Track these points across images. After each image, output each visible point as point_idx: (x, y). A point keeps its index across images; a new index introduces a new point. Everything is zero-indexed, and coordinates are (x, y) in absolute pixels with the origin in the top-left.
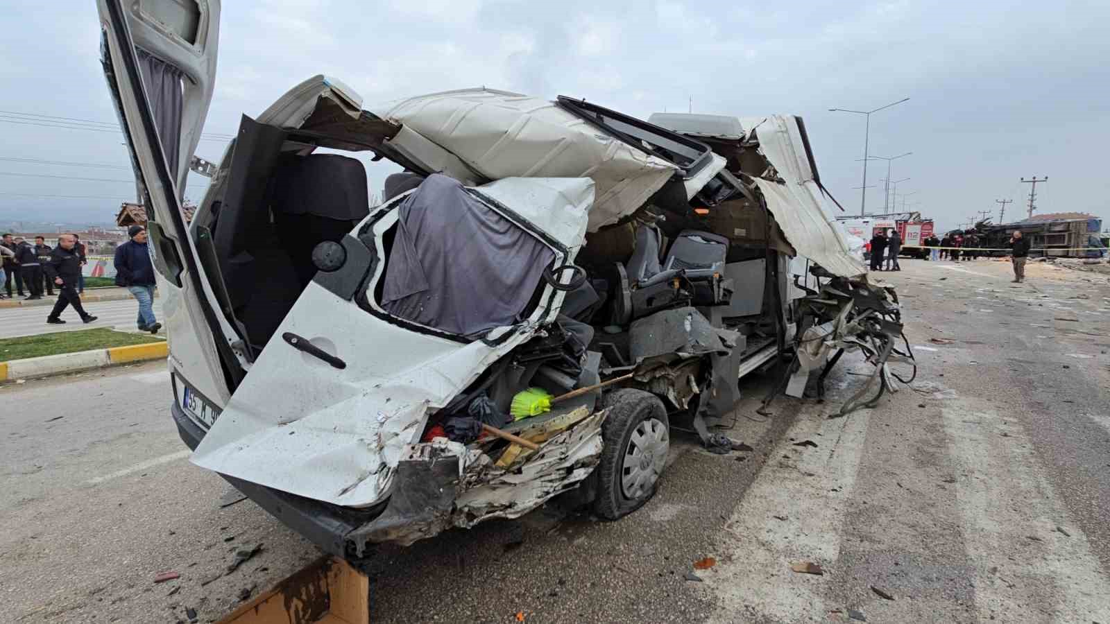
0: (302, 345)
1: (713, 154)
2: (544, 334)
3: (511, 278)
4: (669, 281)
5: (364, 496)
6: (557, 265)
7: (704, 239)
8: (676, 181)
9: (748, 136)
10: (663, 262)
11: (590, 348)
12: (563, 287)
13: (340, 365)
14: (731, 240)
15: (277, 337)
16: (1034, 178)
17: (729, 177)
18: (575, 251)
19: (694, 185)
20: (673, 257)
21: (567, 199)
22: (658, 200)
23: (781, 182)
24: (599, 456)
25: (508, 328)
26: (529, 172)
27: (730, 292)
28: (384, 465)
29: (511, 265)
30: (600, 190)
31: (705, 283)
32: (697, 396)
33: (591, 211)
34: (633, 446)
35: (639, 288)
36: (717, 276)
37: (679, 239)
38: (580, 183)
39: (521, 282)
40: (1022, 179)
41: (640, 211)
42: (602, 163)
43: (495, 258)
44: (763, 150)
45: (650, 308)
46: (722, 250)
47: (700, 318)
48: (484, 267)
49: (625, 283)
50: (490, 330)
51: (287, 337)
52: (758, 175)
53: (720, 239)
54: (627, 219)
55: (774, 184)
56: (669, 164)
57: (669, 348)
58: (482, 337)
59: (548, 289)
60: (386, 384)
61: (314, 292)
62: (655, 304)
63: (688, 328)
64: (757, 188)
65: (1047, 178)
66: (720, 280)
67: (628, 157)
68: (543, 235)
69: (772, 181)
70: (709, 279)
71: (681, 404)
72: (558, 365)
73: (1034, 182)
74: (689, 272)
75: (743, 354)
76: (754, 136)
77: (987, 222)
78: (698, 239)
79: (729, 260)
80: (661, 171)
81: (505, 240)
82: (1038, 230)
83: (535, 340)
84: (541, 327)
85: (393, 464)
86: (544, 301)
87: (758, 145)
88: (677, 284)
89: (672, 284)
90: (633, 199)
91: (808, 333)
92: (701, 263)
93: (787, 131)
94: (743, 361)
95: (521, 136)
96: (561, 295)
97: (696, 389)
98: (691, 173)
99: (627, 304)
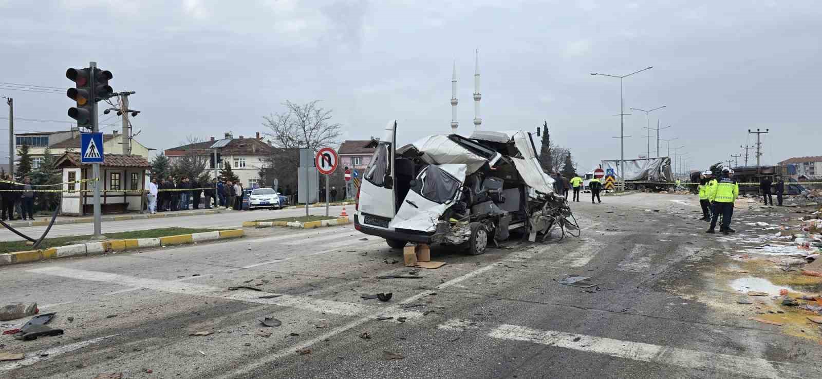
0: (410, 203)
1: (497, 153)
2: (457, 203)
3: (449, 189)
4: (484, 193)
5: (432, 229)
6: (459, 186)
7: (495, 179)
8: (487, 163)
9: (511, 139)
10: (481, 187)
11: (467, 208)
12: (461, 191)
13: (417, 207)
14: (505, 180)
15: (405, 201)
16: (758, 130)
17: (503, 158)
18: (463, 182)
19: (492, 163)
20: (484, 187)
21: (461, 170)
22: (481, 169)
23: (523, 158)
24: (471, 235)
25: (450, 201)
26: (450, 162)
27: (505, 199)
28: (434, 224)
29: (449, 186)
30: (468, 167)
31: (495, 195)
32: (494, 229)
33: (466, 173)
34: (478, 236)
35: (475, 195)
36: (500, 192)
37: (486, 180)
38: (464, 165)
39: (451, 190)
40: (749, 131)
41: (476, 172)
42: (468, 160)
43: (446, 184)
44: (517, 145)
45: (478, 202)
46: (502, 183)
47: (494, 205)
48: (444, 187)
49: (471, 193)
50: (446, 201)
51: (407, 201)
52: (513, 156)
53: (502, 180)
54: (473, 174)
55: (519, 160)
56: (485, 159)
57: (486, 212)
58: (444, 203)
59: (458, 192)
60: (429, 210)
61: (411, 192)
62: (480, 200)
63: (491, 207)
64: (513, 162)
65: (767, 130)
66: (501, 194)
67: (474, 158)
68: (456, 179)
69: (519, 158)
70: (497, 193)
71: (490, 230)
72: (458, 211)
73: (759, 133)
74: (490, 191)
75: (510, 222)
76: (513, 139)
77: (719, 166)
78: (493, 180)
79: (504, 188)
80: (483, 161)
81: (447, 180)
82: (753, 173)
83: (456, 204)
84: (457, 201)
85: (436, 224)
86: (457, 195)
87: (514, 143)
88: (487, 194)
89: (485, 194)
90: (475, 168)
91: (534, 214)
92: (494, 188)
93: (525, 138)
94: (510, 224)
95: (450, 154)
96: (461, 193)
97: (494, 226)
98: (491, 160)
99: (472, 200)
